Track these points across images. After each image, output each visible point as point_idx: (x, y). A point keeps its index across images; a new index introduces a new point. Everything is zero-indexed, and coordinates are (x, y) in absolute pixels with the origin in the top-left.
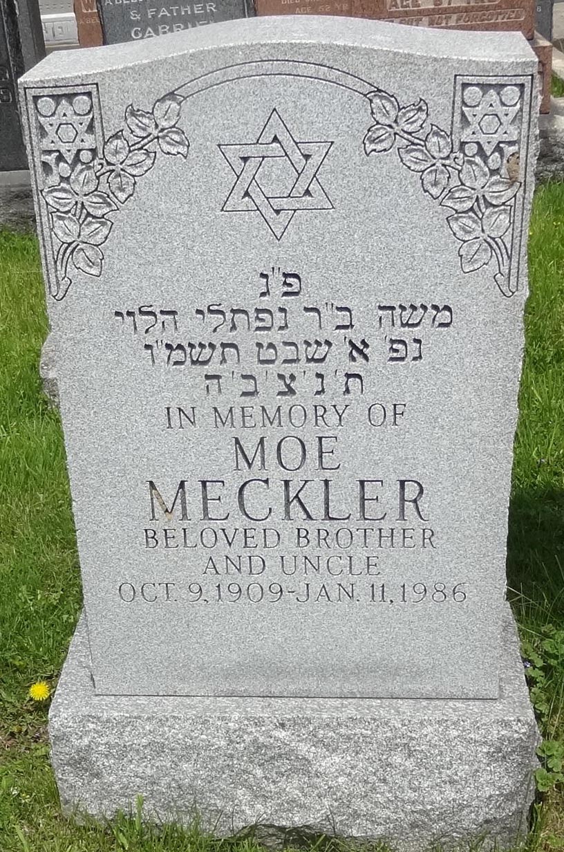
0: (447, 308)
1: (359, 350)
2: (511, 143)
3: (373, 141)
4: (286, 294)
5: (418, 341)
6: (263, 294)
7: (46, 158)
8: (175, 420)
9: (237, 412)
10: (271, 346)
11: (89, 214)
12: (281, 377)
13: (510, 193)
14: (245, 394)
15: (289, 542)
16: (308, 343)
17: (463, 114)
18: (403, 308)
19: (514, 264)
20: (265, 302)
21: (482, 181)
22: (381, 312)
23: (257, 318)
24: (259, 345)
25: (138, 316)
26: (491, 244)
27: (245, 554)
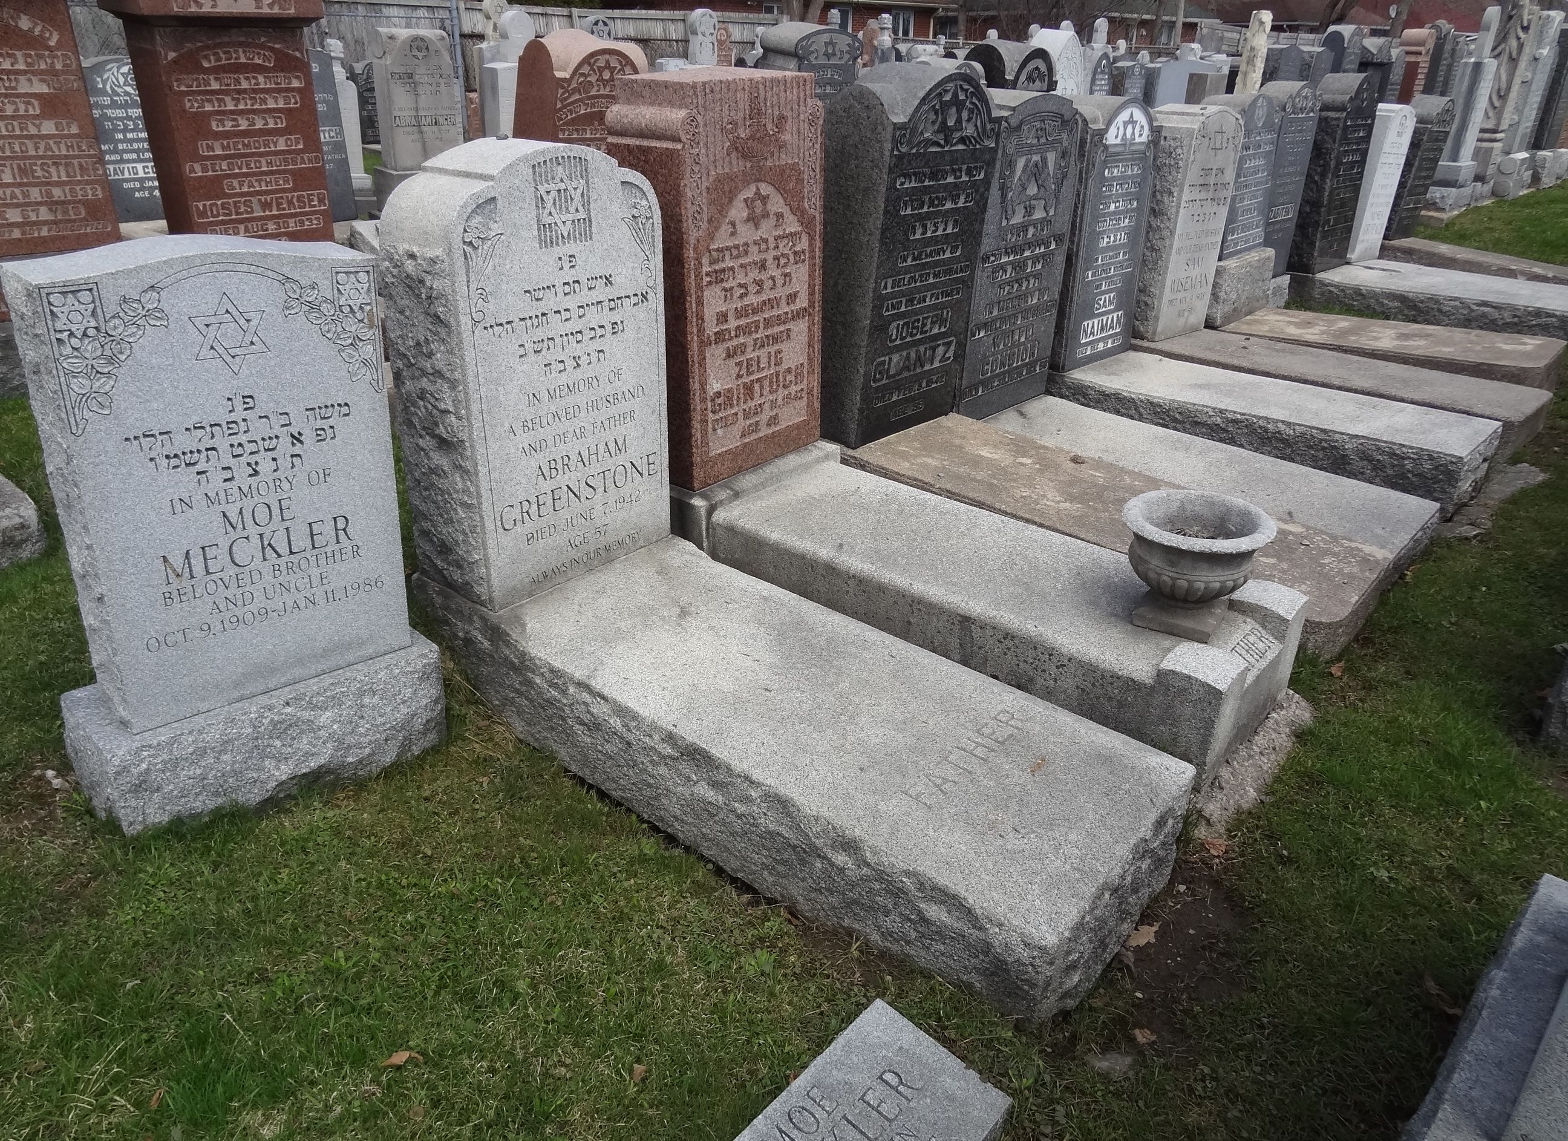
0: (346, 404)
1: (297, 438)
2: (367, 305)
3: (287, 309)
4: (246, 409)
5: (332, 427)
6: (230, 412)
7: (59, 336)
8: (178, 509)
9: (222, 494)
10: (240, 445)
11: (98, 372)
12: (249, 464)
13: (371, 332)
14: (226, 480)
15: (268, 577)
16: (263, 439)
17: (338, 289)
18: (320, 408)
19: (380, 373)
20: (233, 417)
21: (355, 327)
22: (307, 413)
23: (228, 428)
24: (232, 446)
25: (142, 440)
26: (365, 363)
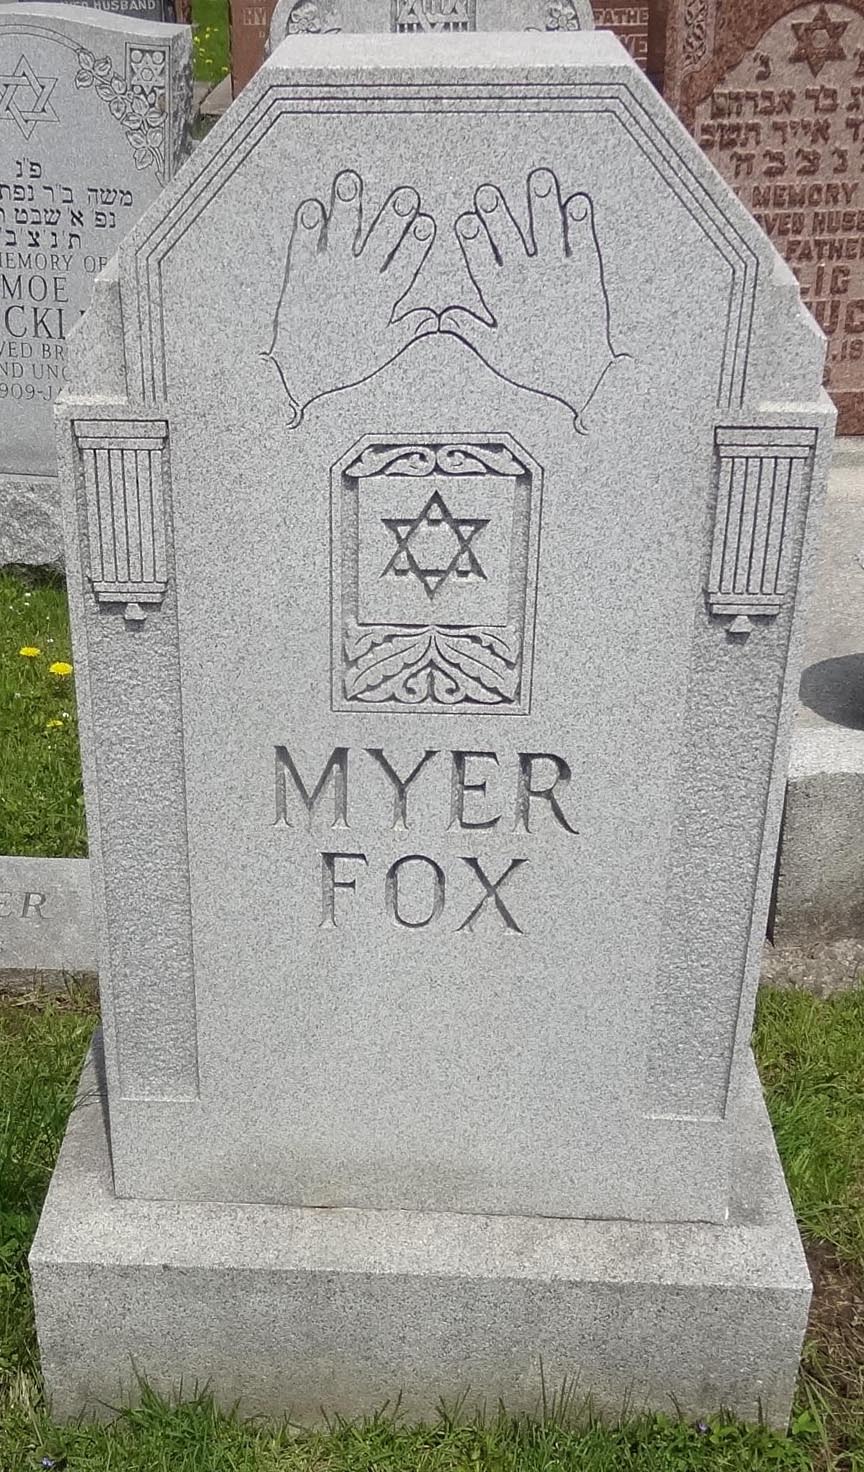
0: (129, 193)
1: (77, 218)
2: (160, 88)
3: (80, 80)
4: (32, 176)
5: (112, 214)
6: (18, 176)
9: (4, 257)
10: (24, 211)
12: (31, 233)
13: (162, 120)
14: (8, 244)
15: (38, 355)
16: (46, 211)
17: (131, 67)
18: (103, 191)
19: (167, 166)
20: (20, 181)
21: (145, 110)
22: (89, 193)
23: (15, 192)
24: (17, 210)
26: (152, 151)
27: (10, 360)
